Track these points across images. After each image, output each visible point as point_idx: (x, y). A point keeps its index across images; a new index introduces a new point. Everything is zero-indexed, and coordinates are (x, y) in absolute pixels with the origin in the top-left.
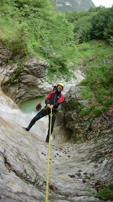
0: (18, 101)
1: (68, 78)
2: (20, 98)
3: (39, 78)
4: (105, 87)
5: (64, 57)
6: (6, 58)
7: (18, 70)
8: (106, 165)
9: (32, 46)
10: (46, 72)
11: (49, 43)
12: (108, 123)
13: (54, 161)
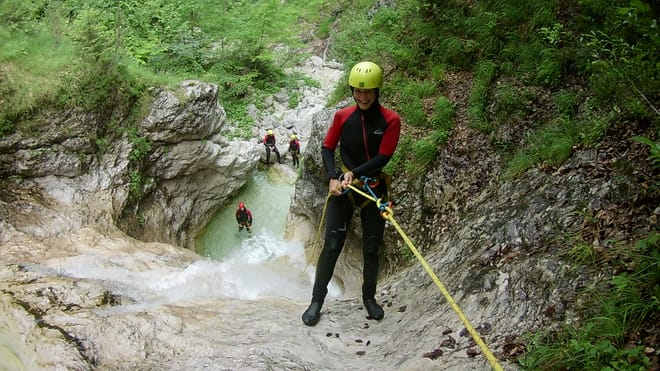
0: (188, 239)
1: (295, 96)
2: (186, 227)
3: (209, 137)
4: (413, 74)
5: (250, 41)
6: (88, 140)
7: (136, 152)
8: (510, 289)
9: (140, 63)
10: (217, 111)
11: (185, 25)
12: (471, 172)
13: (370, 338)
